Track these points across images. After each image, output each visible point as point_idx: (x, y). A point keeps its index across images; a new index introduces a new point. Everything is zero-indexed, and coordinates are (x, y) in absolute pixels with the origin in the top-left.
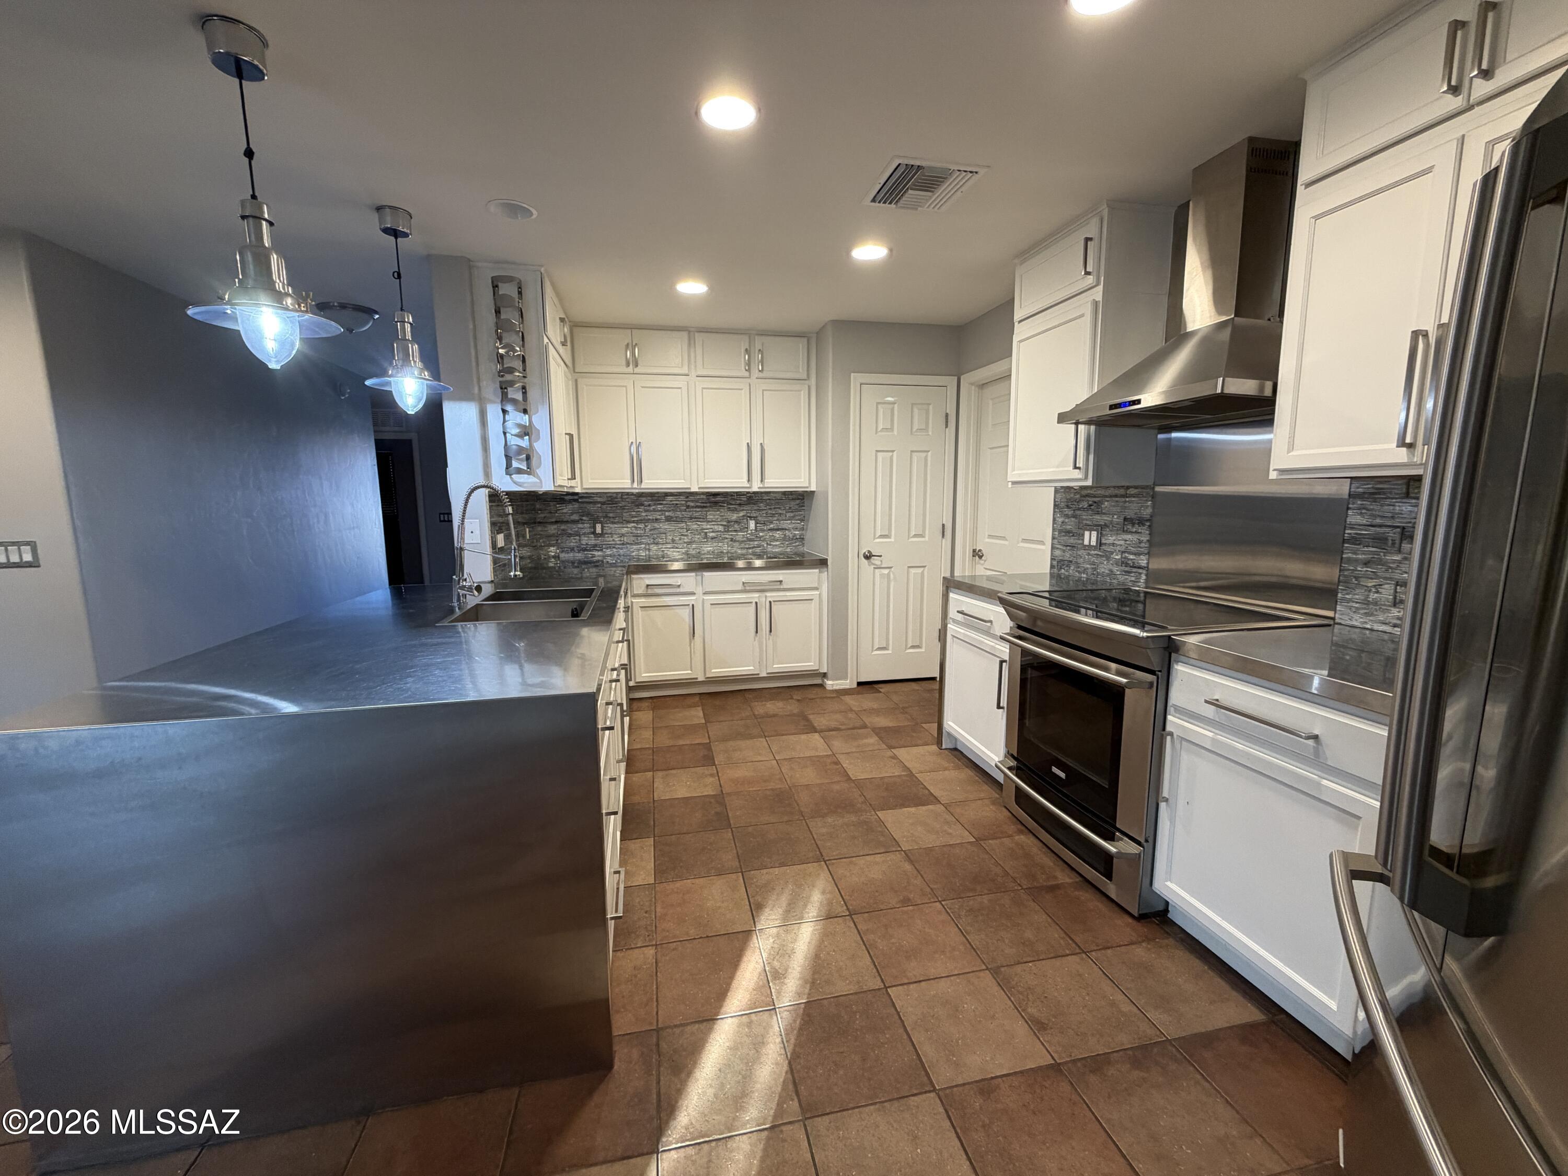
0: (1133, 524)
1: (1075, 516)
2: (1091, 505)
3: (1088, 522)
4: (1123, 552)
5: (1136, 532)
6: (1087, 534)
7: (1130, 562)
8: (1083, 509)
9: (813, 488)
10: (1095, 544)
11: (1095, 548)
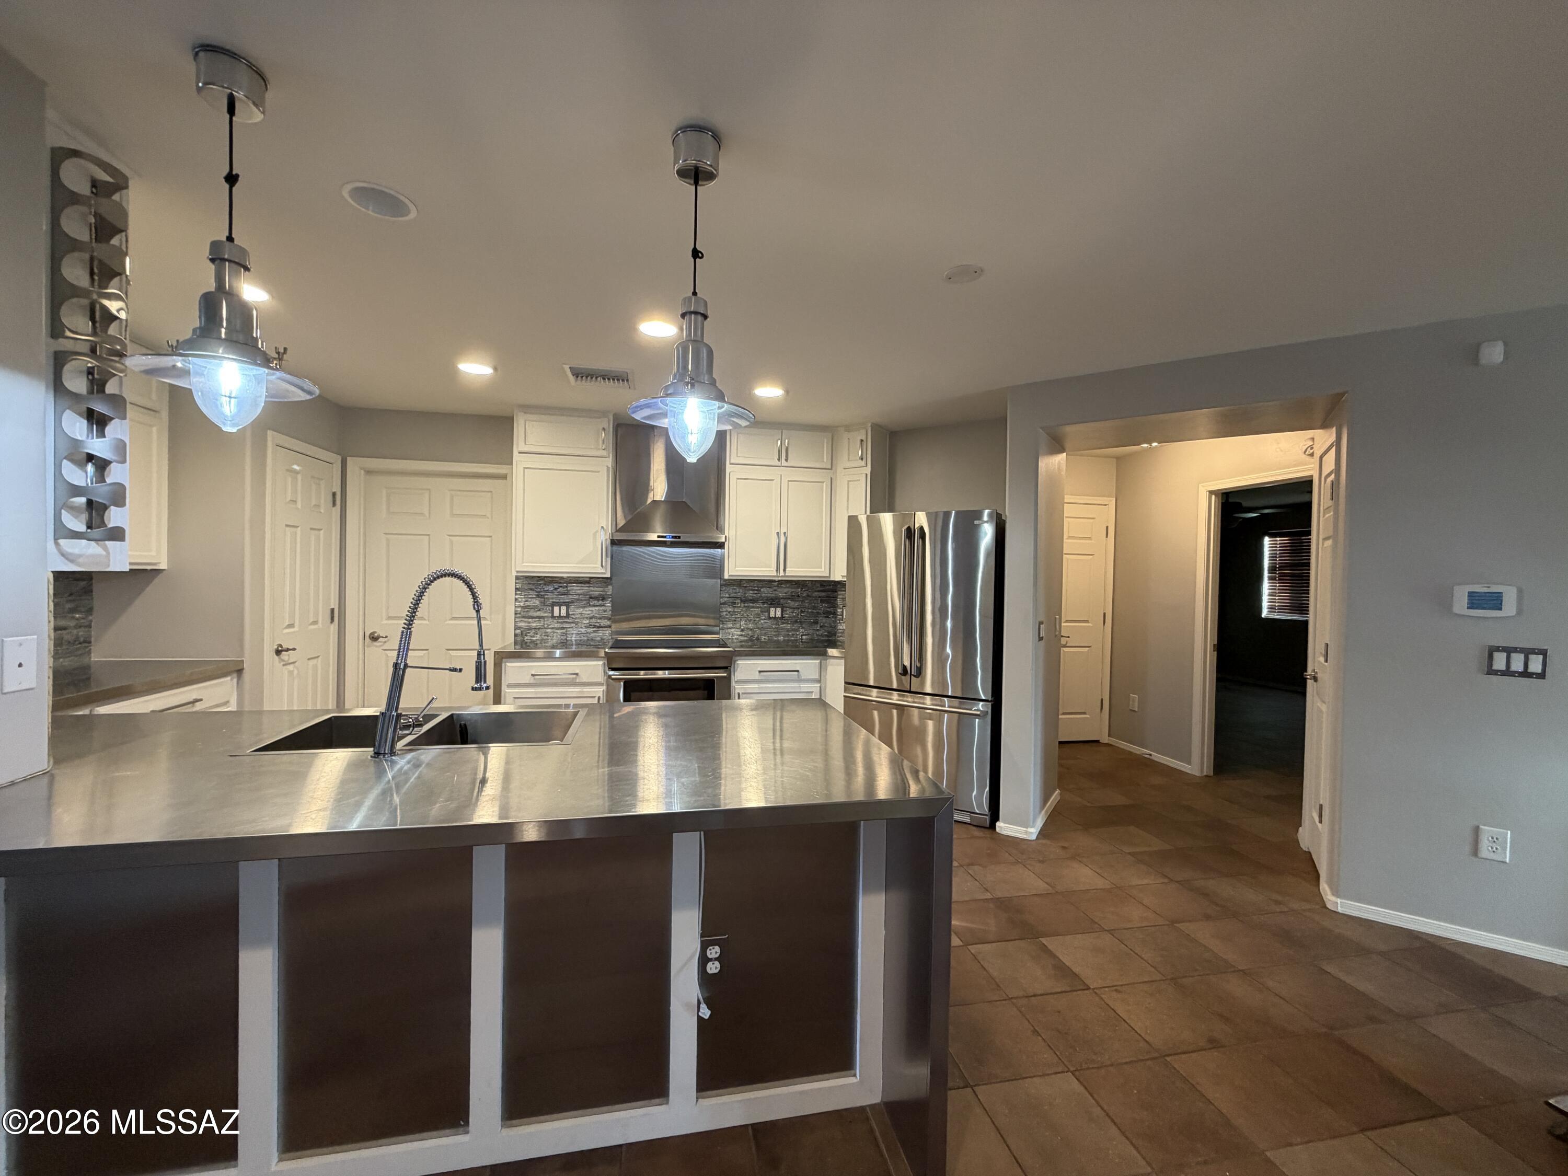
0: (598, 600)
1: (538, 596)
2: (556, 589)
3: (554, 600)
4: (591, 618)
5: (600, 606)
6: (556, 609)
7: (597, 624)
8: (552, 592)
9: (163, 566)
10: (565, 615)
11: (565, 617)
